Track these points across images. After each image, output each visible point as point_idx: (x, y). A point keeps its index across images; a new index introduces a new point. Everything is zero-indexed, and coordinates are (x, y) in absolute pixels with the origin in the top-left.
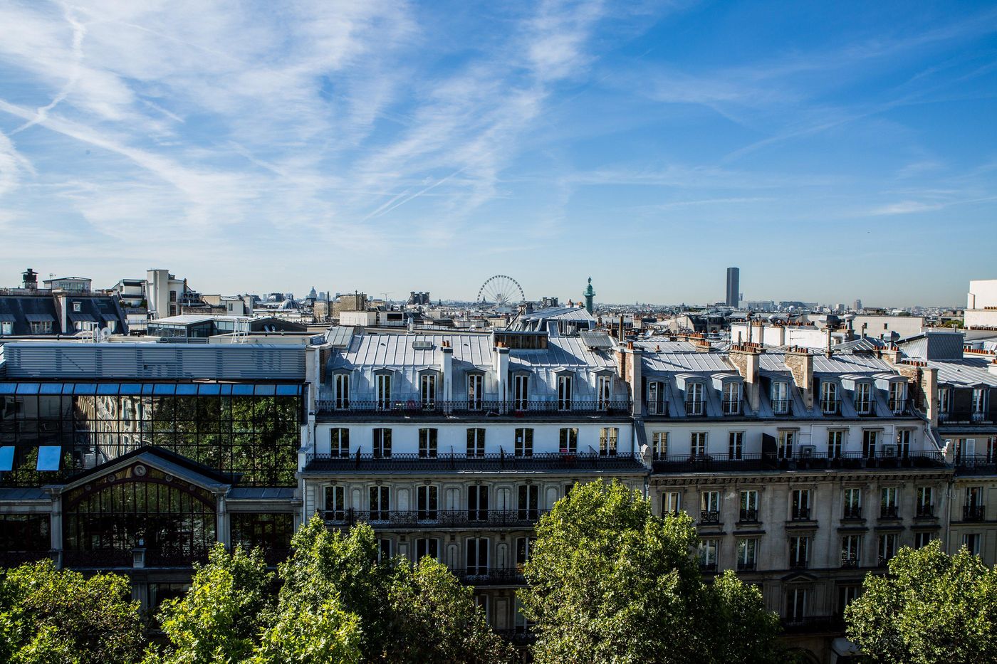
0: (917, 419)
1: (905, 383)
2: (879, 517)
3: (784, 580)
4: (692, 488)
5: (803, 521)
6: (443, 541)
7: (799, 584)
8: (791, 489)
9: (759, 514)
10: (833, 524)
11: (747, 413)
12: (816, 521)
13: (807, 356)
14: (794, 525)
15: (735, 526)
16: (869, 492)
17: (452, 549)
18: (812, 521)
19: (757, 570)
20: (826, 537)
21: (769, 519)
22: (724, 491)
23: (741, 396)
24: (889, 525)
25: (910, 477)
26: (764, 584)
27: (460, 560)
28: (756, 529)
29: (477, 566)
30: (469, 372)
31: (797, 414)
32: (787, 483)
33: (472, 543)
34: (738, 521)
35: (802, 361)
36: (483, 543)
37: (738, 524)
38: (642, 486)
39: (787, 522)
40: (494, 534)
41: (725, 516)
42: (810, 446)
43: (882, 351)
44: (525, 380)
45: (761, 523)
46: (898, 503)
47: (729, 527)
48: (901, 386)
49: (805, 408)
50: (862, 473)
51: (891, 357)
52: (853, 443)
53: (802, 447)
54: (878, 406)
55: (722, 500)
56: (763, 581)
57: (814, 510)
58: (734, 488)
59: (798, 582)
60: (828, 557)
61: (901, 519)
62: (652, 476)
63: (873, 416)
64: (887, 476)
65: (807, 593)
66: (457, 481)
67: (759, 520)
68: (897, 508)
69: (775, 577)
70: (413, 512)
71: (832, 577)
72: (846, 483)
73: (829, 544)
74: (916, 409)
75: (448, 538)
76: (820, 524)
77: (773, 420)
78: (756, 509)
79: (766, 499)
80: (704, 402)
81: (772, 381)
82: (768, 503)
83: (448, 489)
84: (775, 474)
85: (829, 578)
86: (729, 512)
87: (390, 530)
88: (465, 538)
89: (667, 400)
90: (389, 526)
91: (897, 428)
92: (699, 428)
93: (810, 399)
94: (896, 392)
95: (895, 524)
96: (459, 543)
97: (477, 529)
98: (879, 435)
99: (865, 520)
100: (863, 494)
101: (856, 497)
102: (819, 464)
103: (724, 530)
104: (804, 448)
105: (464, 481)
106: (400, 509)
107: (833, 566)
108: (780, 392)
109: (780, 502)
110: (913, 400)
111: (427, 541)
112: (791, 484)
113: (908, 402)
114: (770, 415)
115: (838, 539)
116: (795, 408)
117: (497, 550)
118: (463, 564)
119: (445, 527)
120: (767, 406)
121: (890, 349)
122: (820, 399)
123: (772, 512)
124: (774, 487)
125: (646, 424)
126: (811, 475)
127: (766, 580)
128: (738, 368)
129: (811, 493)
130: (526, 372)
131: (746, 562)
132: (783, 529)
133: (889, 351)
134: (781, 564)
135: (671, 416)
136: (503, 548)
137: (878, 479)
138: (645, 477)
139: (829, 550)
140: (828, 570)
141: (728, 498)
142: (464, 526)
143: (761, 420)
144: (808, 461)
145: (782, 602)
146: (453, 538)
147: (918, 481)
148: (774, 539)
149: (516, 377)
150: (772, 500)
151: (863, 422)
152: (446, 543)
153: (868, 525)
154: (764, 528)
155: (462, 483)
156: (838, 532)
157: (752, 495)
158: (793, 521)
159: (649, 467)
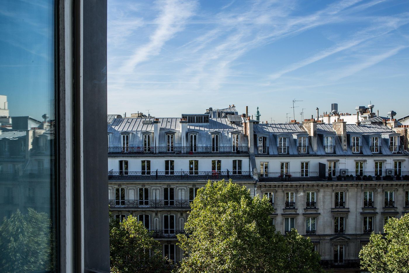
0: (405, 156)
1: (398, 137)
2: (384, 206)
3: (331, 239)
4: (280, 190)
5: (341, 208)
6: (151, 216)
7: (340, 242)
8: (333, 191)
9: (316, 204)
10: (358, 210)
11: (311, 153)
12: (348, 208)
13: (343, 122)
14: (336, 210)
15: (304, 210)
16: (378, 193)
17: (156, 220)
18: (346, 208)
19: (317, 234)
20: (354, 217)
21: (322, 207)
22: (297, 192)
23: (308, 144)
24: (390, 211)
25: (400, 185)
26: (320, 241)
27: (160, 226)
28: (315, 212)
29: (169, 229)
30: (167, 133)
31: (338, 153)
32: (331, 188)
33: (166, 217)
34: (305, 208)
35: (340, 125)
36: (172, 217)
37: (306, 209)
38: (253, 189)
39: (332, 209)
40: (177, 212)
41: (298, 205)
42: (345, 169)
43: (387, 122)
44: (195, 136)
45: (318, 209)
46: (394, 199)
47: (300, 211)
48: (396, 138)
49: (342, 150)
50: (373, 183)
51: (392, 124)
52: (369, 167)
53: (341, 170)
54: (383, 149)
55: (296, 196)
56: (320, 240)
57: (347, 202)
58: (303, 191)
59: (339, 241)
60: (356, 228)
61: (396, 208)
62: (258, 183)
63: (381, 154)
64: (387, 184)
65: (345, 247)
66: (158, 185)
67: (317, 208)
68: (394, 202)
69: (327, 238)
70: (136, 200)
71: (358, 239)
72: (364, 188)
73: (356, 221)
74: (405, 150)
75: (154, 214)
76: (351, 210)
77: (325, 156)
78: (315, 202)
79: (320, 196)
80: (288, 147)
81: (324, 136)
82: (321, 198)
83: (153, 189)
84: (325, 183)
85: (357, 239)
86: (300, 203)
87: (125, 210)
88: (163, 215)
89: (268, 146)
90: (124, 208)
91: (394, 160)
92: (285, 160)
93: (345, 145)
94: (394, 141)
95: (393, 211)
96: (160, 217)
97: (168, 209)
98: (384, 164)
99: (376, 208)
100: (374, 194)
101: (370, 195)
102: (349, 178)
103: (298, 212)
104: (342, 170)
105: (161, 185)
106: (130, 199)
107: (359, 233)
108: (329, 141)
109: (328, 197)
110: (403, 146)
111: (144, 216)
112: (334, 188)
113: (400, 147)
114: (323, 153)
115: (361, 218)
116: (337, 150)
117: (179, 221)
118: (162, 228)
119: (152, 208)
120: (322, 149)
121: (391, 120)
122: (351, 145)
123: (323, 203)
124: (325, 190)
125: (256, 158)
126: (344, 183)
127: (322, 239)
128: (307, 130)
129: (345, 194)
130: (196, 133)
131: (310, 230)
132: (330, 212)
133: (391, 121)
134: (330, 231)
135: (270, 154)
136: (182, 220)
137: (382, 186)
138: (255, 184)
139: (356, 224)
140: (356, 235)
141: (299, 195)
142: (161, 208)
143: (318, 156)
144: (344, 177)
145: (331, 252)
146: (156, 214)
147: (405, 187)
148: (325, 218)
149: (190, 135)
150: (324, 196)
151: (375, 157)
152: (153, 217)
153: (377, 211)
154: (319, 212)
155: (160, 187)
156: (361, 214)
157: (313, 194)
158: (336, 208)
159: (257, 179)
